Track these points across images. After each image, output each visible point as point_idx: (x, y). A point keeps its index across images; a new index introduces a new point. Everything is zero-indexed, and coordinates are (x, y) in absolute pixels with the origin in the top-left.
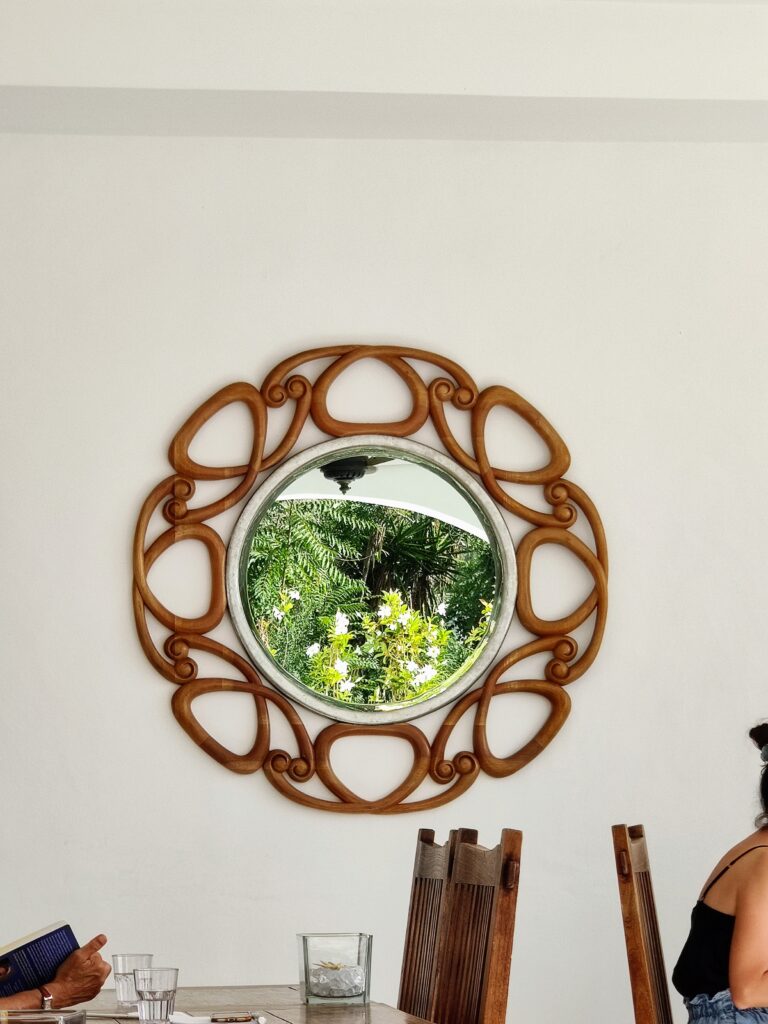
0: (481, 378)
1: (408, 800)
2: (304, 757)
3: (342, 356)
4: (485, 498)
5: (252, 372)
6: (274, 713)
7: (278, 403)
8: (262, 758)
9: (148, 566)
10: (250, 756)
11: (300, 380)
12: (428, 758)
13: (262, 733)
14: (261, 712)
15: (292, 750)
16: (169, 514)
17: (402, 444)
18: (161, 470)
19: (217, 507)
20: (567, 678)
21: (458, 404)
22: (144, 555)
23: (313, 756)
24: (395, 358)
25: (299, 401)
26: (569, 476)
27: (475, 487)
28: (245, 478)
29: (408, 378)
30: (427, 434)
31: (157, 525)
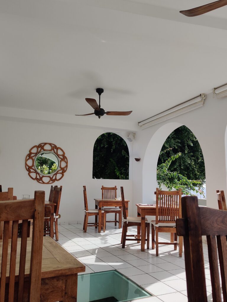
0: (58, 146)
1: (50, 183)
2: (40, 179)
3: (46, 144)
4: (57, 157)
5: (37, 145)
6: (38, 175)
7: (40, 148)
8: (36, 179)
9: (27, 161)
10: (35, 179)
11: (42, 146)
12: (51, 179)
13: (36, 176)
14: (36, 175)
15: (39, 178)
16: (29, 157)
17: (50, 152)
18: (29, 153)
19: (34, 156)
20: (64, 173)
21: (56, 149)
22: (26, 160)
23: (41, 179)
24: (50, 144)
25: (41, 148)
26: (65, 155)
27: (57, 156)
28: (36, 154)
29: (51, 146)
30: (53, 151)
31: (28, 158)
